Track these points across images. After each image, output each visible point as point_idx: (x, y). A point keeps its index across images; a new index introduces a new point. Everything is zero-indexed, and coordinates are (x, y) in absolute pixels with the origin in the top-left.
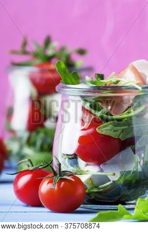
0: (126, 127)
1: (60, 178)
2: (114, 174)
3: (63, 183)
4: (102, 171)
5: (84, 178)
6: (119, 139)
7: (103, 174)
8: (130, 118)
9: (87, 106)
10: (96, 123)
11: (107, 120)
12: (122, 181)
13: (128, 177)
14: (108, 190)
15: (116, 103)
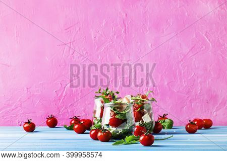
0: (124, 116)
2: (120, 130)
3: (105, 133)
4: (117, 129)
5: (111, 132)
6: (122, 120)
8: (125, 113)
9: (112, 109)
10: (115, 114)
11: (118, 114)
14: (119, 135)
15: (121, 108)
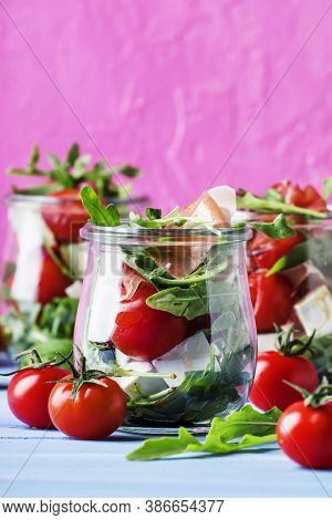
0: (195, 298)
1: (83, 381)
2: (175, 377)
3: (88, 391)
4: (154, 370)
5: (124, 383)
6: (183, 318)
7: (156, 375)
8: (203, 283)
9: (132, 262)
10: (145, 290)
11: (163, 286)
12: (187, 388)
13: (198, 381)
14: (164, 403)
15: (178, 257)
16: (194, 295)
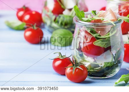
0: (107, 42)
1: (76, 67)
6: (104, 48)
8: (109, 37)
12: (105, 67)
13: (108, 65)
16: (107, 41)
